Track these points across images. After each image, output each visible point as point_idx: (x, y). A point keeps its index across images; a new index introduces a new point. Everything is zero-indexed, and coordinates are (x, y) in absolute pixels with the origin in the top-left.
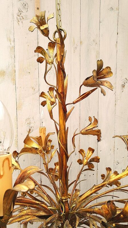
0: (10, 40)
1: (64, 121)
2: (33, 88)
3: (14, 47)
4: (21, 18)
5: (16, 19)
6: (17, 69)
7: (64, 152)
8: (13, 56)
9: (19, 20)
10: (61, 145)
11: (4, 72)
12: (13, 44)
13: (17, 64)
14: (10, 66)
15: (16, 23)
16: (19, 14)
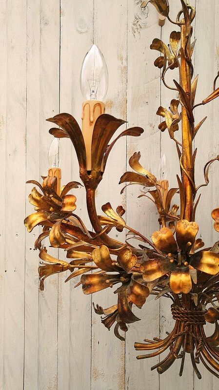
0: (122, 59)
1: (189, 135)
2: (151, 125)
3: (126, 68)
4: (138, 27)
5: (131, 30)
6: (129, 98)
7: (188, 182)
8: (125, 80)
9: (136, 31)
10: (184, 170)
11: (112, 103)
12: (125, 63)
13: (129, 91)
14: (120, 95)
15: (131, 34)
16: (135, 22)
